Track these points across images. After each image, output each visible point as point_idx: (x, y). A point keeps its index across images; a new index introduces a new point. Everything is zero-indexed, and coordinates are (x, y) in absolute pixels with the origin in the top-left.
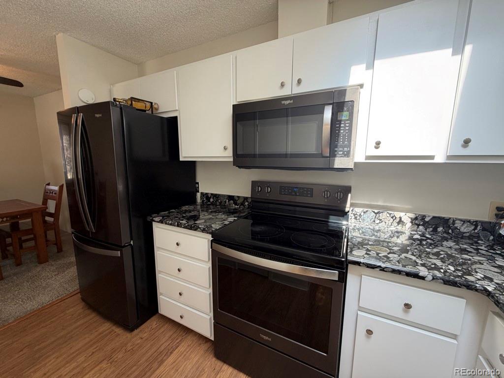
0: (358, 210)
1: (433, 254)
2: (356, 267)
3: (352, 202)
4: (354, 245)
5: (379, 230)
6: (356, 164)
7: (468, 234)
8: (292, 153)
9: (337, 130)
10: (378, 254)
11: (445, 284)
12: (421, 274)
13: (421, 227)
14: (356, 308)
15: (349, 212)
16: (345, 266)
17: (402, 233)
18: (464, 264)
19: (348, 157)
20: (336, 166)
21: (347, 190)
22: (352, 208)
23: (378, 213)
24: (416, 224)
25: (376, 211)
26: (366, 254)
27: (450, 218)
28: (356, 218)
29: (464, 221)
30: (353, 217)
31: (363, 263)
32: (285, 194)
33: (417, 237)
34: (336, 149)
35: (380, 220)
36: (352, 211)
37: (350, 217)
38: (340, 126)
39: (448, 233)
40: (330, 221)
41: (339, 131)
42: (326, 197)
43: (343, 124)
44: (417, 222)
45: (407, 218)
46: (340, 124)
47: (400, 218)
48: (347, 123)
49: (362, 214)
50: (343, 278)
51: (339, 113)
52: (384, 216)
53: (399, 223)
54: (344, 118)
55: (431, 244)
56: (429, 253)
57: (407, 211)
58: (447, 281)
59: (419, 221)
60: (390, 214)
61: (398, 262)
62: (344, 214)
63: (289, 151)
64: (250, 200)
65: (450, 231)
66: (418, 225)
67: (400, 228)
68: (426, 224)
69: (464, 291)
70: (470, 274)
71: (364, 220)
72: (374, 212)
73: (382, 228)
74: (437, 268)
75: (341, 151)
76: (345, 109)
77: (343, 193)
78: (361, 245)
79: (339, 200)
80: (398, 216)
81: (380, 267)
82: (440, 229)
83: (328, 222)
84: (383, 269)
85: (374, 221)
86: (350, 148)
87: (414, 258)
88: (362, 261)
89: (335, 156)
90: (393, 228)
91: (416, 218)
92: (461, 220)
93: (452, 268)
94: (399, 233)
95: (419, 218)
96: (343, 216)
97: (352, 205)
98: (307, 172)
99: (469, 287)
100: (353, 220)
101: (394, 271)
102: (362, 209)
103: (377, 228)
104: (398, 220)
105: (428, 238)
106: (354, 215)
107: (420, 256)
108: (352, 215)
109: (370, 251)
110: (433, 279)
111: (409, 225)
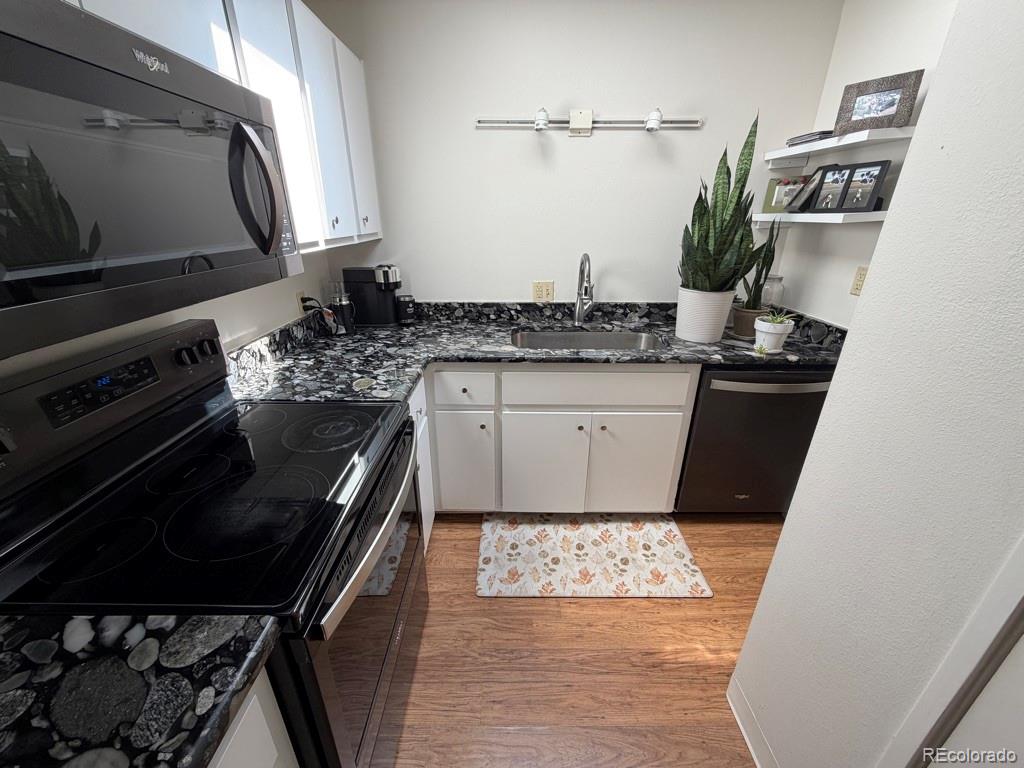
13: (277, 353)
23: (238, 357)
24: (273, 351)
25: (235, 356)
27: (289, 326)
35: (244, 368)
44: (272, 347)
45: (262, 345)
47: (259, 351)
52: (244, 358)
53: (261, 361)
57: (260, 337)
59: (273, 345)
60: (249, 351)
66: (275, 352)
67: (264, 367)
68: (279, 346)
80: (256, 351)
82: (289, 346)
85: (240, 374)
91: (270, 343)
95: (272, 340)
104: (258, 355)
111: (269, 356)
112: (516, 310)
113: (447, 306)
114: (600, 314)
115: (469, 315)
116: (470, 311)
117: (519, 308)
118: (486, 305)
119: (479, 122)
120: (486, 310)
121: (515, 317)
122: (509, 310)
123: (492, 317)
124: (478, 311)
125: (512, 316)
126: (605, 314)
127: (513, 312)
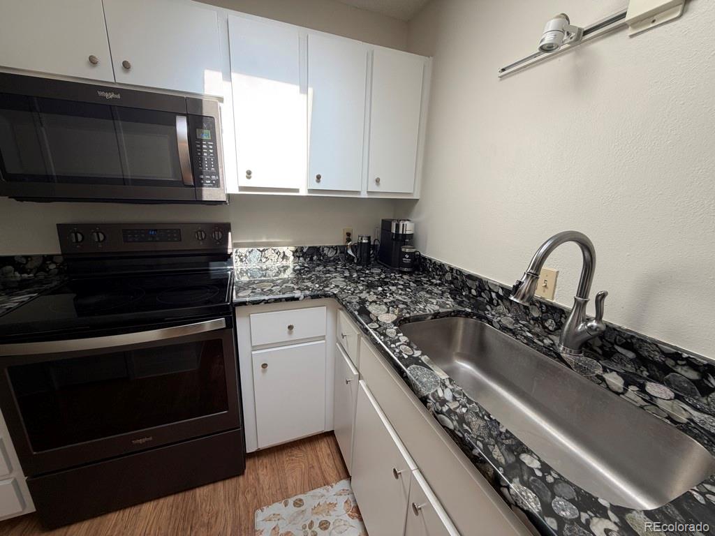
0: (243, 251)
1: (307, 279)
2: (243, 308)
3: (234, 241)
4: (240, 287)
5: (267, 269)
6: (229, 196)
7: (332, 259)
8: (133, 178)
9: (199, 152)
10: (262, 290)
11: (312, 298)
12: (296, 296)
13: (301, 259)
14: (250, 349)
15: (231, 254)
16: (231, 310)
17: (288, 267)
18: (325, 280)
19: (218, 187)
20: (205, 198)
21: (226, 228)
22: (235, 250)
23: (264, 250)
24: (297, 256)
25: (261, 249)
26: (252, 292)
27: (320, 247)
28: (241, 260)
29: (329, 248)
30: (239, 260)
31: (249, 302)
32: (134, 241)
33: (298, 267)
34: (202, 177)
35: (266, 258)
36: (236, 252)
37: (234, 261)
38: (201, 146)
39: (320, 260)
40: (211, 268)
41: (202, 153)
42: (200, 238)
43: (205, 144)
44: (297, 254)
45: (288, 251)
46: (201, 144)
47: (284, 252)
48: (211, 145)
49: (248, 254)
50: (232, 324)
51: (197, 130)
52: (269, 253)
54: (205, 138)
55: (307, 271)
56: (304, 279)
57: (288, 245)
58: (314, 296)
59: (299, 253)
60: (274, 250)
61: (280, 292)
62: (226, 258)
63: (129, 174)
64: (60, 260)
65: (322, 258)
66: (299, 257)
67: (284, 263)
68: (304, 255)
69: (323, 300)
70: (327, 287)
71: (250, 261)
72: (259, 250)
73: (270, 266)
74: (308, 288)
75: (208, 179)
76: (205, 125)
77: (222, 232)
78: (247, 285)
79: (218, 241)
81: (264, 300)
82: (315, 258)
83: (208, 270)
84: (267, 302)
85: (261, 260)
86: (219, 177)
87: (292, 285)
88: (247, 299)
89: (201, 185)
90: (279, 264)
91: (296, 251)
92: (327, 247)
93: (317, 286)
94: (285, 268)
95: (299, 250)
96: (226, 260)
97: (235, 245)
98: (162, 206)
99: (326, 296)
100: (239, 263)
101: (276, 301)
102: (246, 249)
103: (264, 267)
104: (282, 255)
105: (306, 267)
106: (239, 257)
107: (297, 283)
108: (237, 257)
109: (255, 289)
110: (305, 297)
111: (292, 258)
112: (497, 293)
113: (442, 266)
114: (631, 355)
115: (455, 282)
116: (457, 278)
117: (501, 292)
118: (470, 277)
119: (503, 70)
120: (469, 283)
121: (495, 302)
122: (490, 290)
123: (474, 292)
124: (463, 281)
125: (491, 299)
126: (642, 361)
127: (494, 295)
